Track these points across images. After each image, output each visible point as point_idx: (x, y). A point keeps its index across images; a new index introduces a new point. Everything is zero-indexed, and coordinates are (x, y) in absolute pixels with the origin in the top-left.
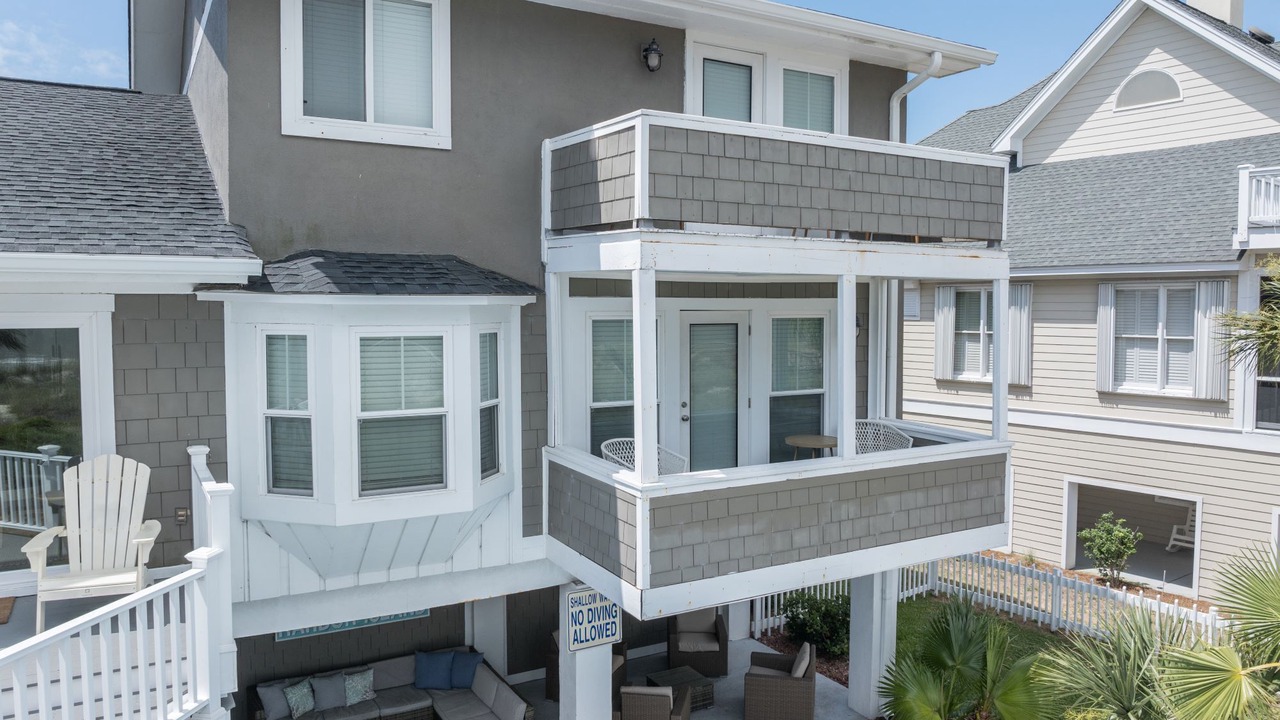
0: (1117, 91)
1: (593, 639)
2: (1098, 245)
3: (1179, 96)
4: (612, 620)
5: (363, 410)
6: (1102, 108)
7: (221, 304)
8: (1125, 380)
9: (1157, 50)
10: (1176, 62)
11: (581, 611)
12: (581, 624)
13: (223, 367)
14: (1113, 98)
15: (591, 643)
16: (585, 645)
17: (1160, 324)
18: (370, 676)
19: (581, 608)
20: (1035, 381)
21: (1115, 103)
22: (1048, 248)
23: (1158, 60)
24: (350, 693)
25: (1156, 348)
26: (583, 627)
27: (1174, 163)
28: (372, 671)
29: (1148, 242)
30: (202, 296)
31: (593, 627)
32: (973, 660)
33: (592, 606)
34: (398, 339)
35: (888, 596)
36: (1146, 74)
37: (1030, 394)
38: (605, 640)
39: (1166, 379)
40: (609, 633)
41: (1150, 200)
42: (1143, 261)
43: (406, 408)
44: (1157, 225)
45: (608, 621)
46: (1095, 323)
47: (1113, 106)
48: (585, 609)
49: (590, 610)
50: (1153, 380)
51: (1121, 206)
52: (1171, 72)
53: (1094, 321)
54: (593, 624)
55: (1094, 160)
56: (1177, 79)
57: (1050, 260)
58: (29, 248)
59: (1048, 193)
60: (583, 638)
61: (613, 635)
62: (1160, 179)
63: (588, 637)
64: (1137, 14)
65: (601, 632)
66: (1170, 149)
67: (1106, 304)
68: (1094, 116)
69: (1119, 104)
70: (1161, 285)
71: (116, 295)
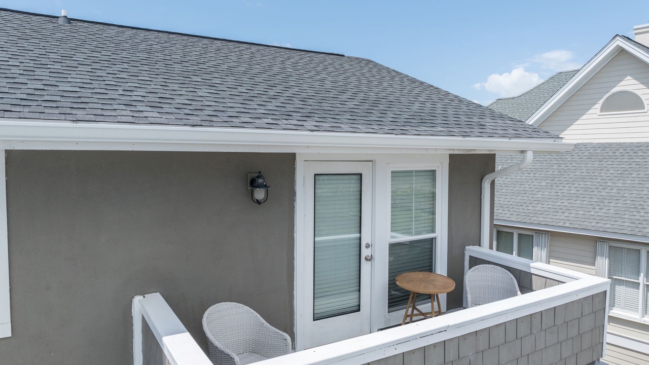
0: (601, 102)
2: (596, 214)
3: (644, 108)
6: (590, 112)
8: (614, 306)
9: (629, 78)
10: (642, 86)
14: (598, 106)
17: (642, 275)
21: (599, 109)
22: (560, 211)
23: (629, 84)
25: (638, 289)
27: (642, 154)
29: (633, 218)
36: (621, 92)
39: (645, 312)
41: (629, 182)
42: (631, 233)
44: (638, 203)
46: (594, 266)
47: (598, 111)
50: (636, 310)
51: (608, 184)
52: (638, 93)
53: (594, 265)
55: (585, 145)
56: (643, 97)
57: (563, 221)
59: (555, 167)
62: (634, 165)
64: (615, 53)
66: (638, 143)
67: (602, 255)
68: (584, 117)
69: (602, 111)
70: (643, 248)
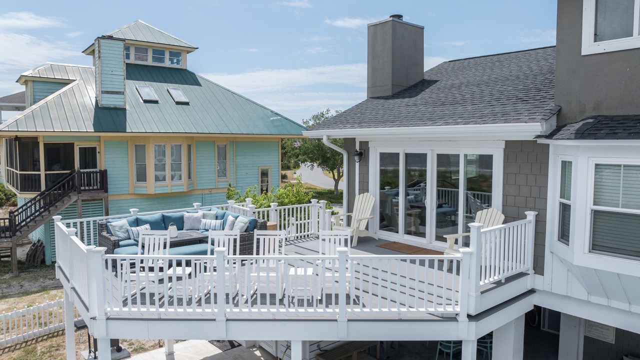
5: (594, 204)
7: (549, 145)
13: (547, 175)
30: (540, 141)
34: (620, 166)
43: (622, 208)
58: (473, 123)
71: (506, 141)
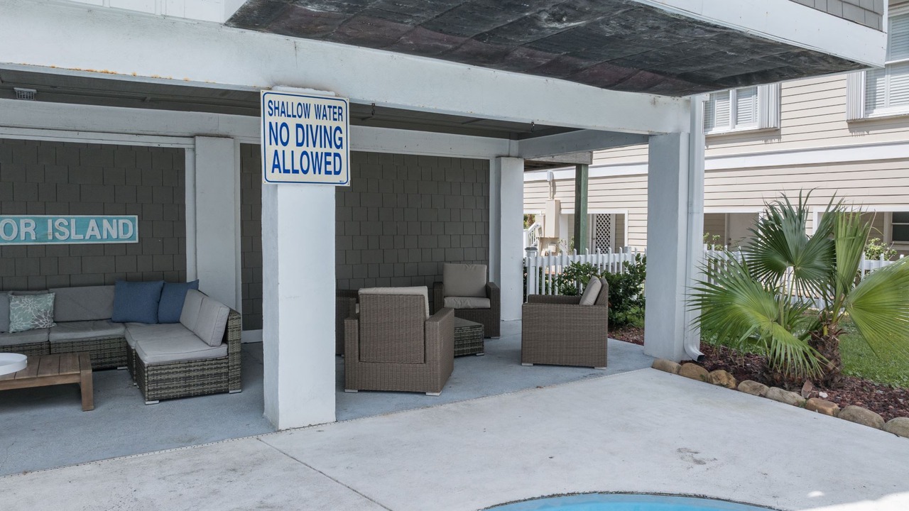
1: (305, 172)
4: (334, 150)
8: (875, 108)
11: (284, 125)
12: (285, 144)
15: (300, 177)
16: (291, 177)
18: (48, 300)
19: (283, 119)
20: (784, 123)
24: (15, 316)
26: (288, 149)
28: (52, 296)
31: (305, 153)
32: (818, 257)
33: (303, 121)
35: (695, 210)
37: (779, 137)
38: (323, 177)
40: (330, 168)
45: (328, 150)
48: (292, 123)
49: (299, 126)
54: (304, 148)
60: (288, 166)
61: (337, 173)
63: (297, 167)
65: (318, 164)
